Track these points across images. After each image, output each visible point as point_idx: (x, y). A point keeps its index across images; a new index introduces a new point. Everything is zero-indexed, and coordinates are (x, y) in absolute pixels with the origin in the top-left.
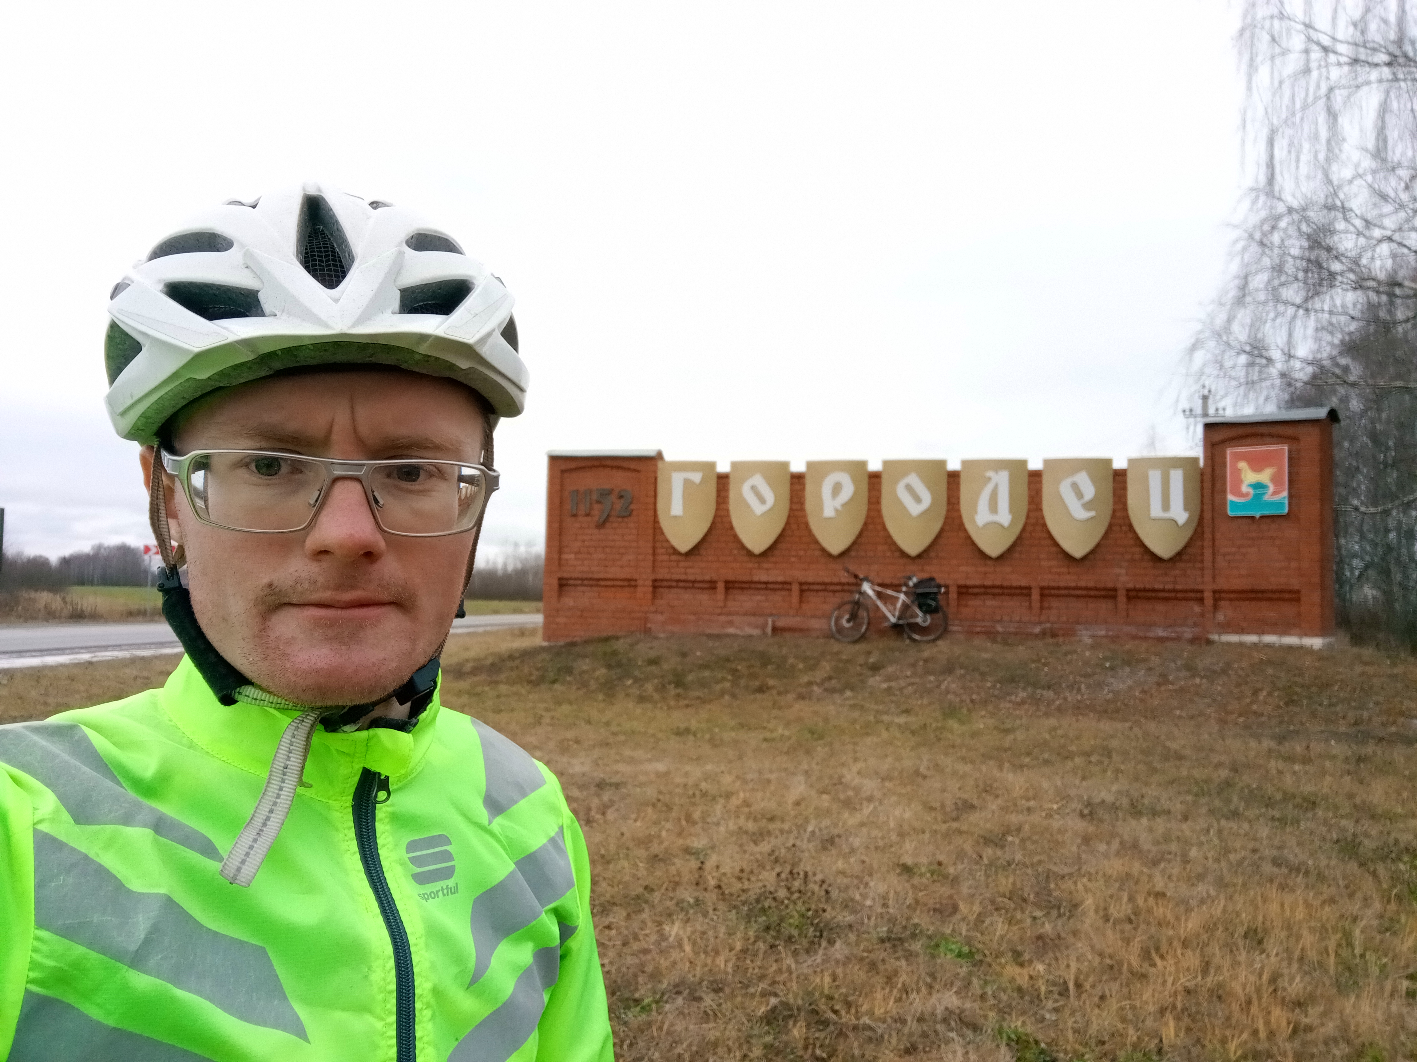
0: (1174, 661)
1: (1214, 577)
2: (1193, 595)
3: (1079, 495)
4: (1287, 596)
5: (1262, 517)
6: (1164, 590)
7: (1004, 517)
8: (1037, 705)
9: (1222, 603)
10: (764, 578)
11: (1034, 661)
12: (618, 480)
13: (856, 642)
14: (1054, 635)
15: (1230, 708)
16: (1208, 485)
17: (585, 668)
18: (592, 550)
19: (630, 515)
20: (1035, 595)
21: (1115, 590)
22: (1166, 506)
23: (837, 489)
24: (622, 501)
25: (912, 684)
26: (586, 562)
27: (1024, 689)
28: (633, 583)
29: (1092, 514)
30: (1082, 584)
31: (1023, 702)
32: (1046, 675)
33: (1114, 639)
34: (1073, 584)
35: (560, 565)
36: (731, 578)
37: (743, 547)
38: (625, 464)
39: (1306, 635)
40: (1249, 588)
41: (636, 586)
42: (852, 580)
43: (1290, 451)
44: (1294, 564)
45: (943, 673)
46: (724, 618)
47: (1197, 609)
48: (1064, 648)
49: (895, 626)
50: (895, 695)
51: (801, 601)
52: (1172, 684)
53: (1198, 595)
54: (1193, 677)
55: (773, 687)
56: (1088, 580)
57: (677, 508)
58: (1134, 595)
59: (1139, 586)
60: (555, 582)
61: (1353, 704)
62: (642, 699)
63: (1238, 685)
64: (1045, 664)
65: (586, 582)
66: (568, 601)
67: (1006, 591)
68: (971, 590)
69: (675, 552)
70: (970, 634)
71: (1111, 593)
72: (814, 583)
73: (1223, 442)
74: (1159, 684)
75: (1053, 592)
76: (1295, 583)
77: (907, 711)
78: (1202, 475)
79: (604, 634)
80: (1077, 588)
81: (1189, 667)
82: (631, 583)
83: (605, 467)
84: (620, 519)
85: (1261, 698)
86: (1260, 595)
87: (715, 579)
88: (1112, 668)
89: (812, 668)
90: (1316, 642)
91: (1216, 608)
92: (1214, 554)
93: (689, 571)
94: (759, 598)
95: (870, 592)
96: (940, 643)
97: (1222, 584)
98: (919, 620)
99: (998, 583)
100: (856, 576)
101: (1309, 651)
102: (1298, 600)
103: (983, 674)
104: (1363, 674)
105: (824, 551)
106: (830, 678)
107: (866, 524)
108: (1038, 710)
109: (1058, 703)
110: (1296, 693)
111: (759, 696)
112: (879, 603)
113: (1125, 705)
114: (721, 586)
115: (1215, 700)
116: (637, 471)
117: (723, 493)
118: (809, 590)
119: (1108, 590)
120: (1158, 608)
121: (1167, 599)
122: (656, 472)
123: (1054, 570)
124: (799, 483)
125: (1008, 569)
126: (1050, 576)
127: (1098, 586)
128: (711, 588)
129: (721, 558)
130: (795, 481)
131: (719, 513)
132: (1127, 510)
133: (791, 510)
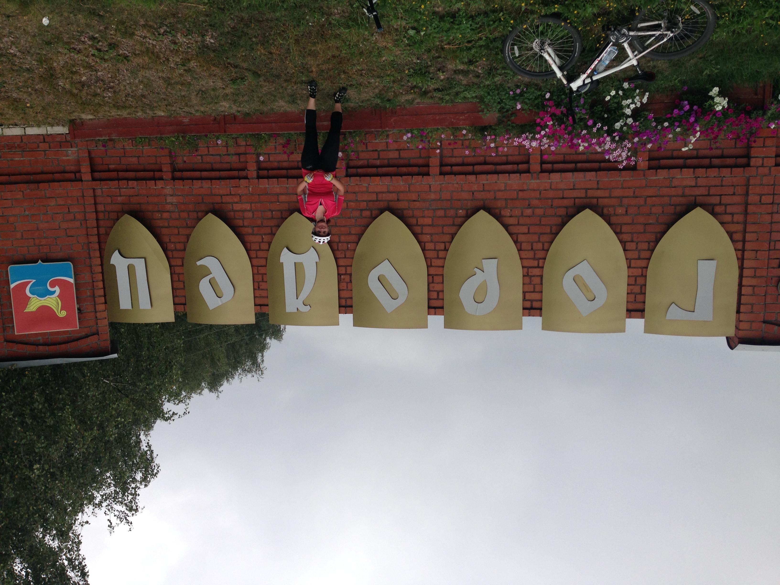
1: (82, 195)
2: (103, 175)
3: (213, 284)
5: (35, 262)
6: (129, 179)
7: (287, 259)
9: (71, 168)
10: (579, 176)
20: (252, 168)
21: (174, 179)
22: (131, 271)
23: (481, 295)
34: (216, 183)
37: (607, 218)
43: (12, 329)
56: (200, 189)
57: (707, 271)
58: (156, 173)
59: (152, 183)
69: (710, 209)
71: (178, 174)
72: (511, 172)
75: (234, 174)
80: (212, 179)
91: (78, 163)
92: (86, 220)
93: (692, 182)
107: (447, 249)
117: (637, 289)
118: (518, 163)
119: (182, 179)
120: (134, 160)
121: (127, 171)
122: (739, 321)
123: (236, 199)
124: (531, 301)
125: (283, 198)
126: (240, 192)
127: (190, 181)
128: (659, 159)
129: (642, 201)
130: (536, 304)
131: (642, 263)
132: (170, 266)
133: (542, 267)
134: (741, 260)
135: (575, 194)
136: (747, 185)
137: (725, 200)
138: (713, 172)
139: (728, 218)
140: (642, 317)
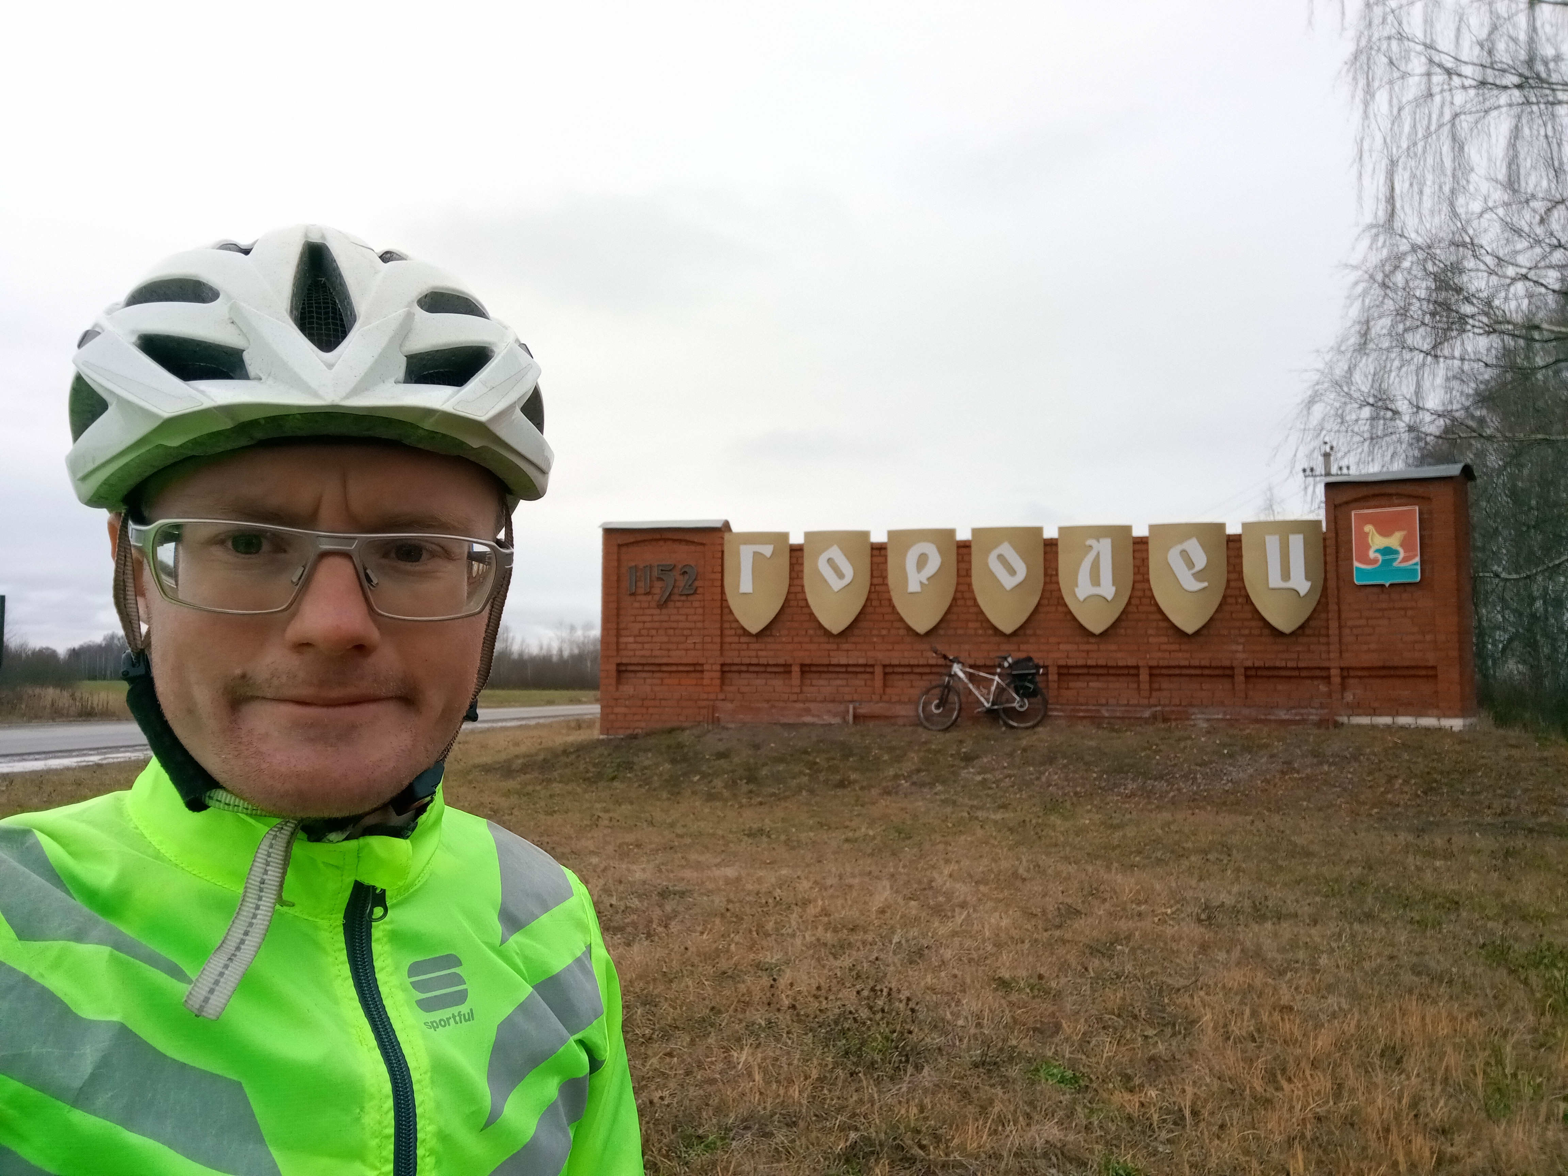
0: (1299, 747)
1: (1341, 652)
2: (1318, 673)
3: (1190, 564)
4: (1424, 673)
5: (1391, 585)
6: (1285, 668)
7: (1108, 590)
8: (1149, 797)
9: (1352, 681)
10: (844, 661)
11: (1144, 749)
12: (681, 555)
13: (946, 730)
14: (1165, 720)
15: (1362, 797)
16: (1331, 550)
17: (647, 763)
18: (654, 632)
19: (695, 593)
20: (1144, 676)
21: (1232, 668)
22: (1286, 575)
23: (922, 561)
24: (686, 577)
25: (1010, 776)
26: (646, 646)
27: (1133, 780)
28: (698, 668)
29: (1205, 584)
30: (1195, 663)
31: (1132, 795)
32: (1158, 764)
33: (1232, 723)
34: (1186, 663)
35: (618, 650)
36: (808, 661)
37: (821, 626)
38: (688, 537)
39: (1445, 716)
40: (1380, 664)
41: (702, 672)
42: (941, 661)
43: (1421, 513)
44: (1429, 637)
45: (1042, 764)
46: (799, 705)
47: (1323, 688)
48: (1178, 734)
49: (989, 711)
50: (990, 788)
51: (885, 686)
52: (1298, 772)
53: (1324, 673)
54: (1321, 763)
55: (855, 781)
56: (1202, 657)
57: (746, 584)
58: (1253, 674)
59: (1258, 664)
60: (613, 668)
61: (1499, 791)
62: (711, 797)
63: (1370, 773)
64: (1156, 752)
65: (646, 668)
66: (628, 689)
67: (1111, 671)
68: (1072, 671)
69: (746, 633)
70: (1073, 719)
71: (1228, 672)
72: (900, 666)
73: (1347, 503)
74: (1283, 773)
75: (1164, 671)
76: (1431, 658)
77: (1004, 807)
78: (1325, 539)
79: (669, 725)
80: (1189, 667)
81: (1315, 754)
82: (697, 668)
83: (665, 540)
84: (684, 598)
85: (1397, 786)
86: (1392, 672)
87: (790, 662)
88: (1231, 755)
89: (898, 759)
90: (1456, 724)
91: (1344, 687)
92: (1340, 627)
93: (760, 653)
94: (838, 682)
95: (961, 675)
96: (1040, 729)
97: (1349, 660)
98: (1016, 705)
99: (1102, 662)
100: (945, 657)
101: (1448, 733)
102: (1435, 677)
103: (1086, 764)
104: (1508, 758)
105: (909, 629)
106: (919, 771)
107: (955, 599)
108: (1150, 803)
109: (1172, 794)
110: (1436, 781)
111: (840, 792)
112: (971, 686)
113: (1247, 795)
114: (796, 669)
115: (1345, 790)
116: (703, 544)
117: (797, 568)
118: (893, 673)
119: (1224, 668)
120: (1280, 687)
121: (1290, 677)
122: (722, 545)
123: (1164, 647)
124: (880, 555)
125: (1113, 647)
126: (1159, 654)
127: (1213, 664)
128: (785, 672)
129: (796, 639)
130: (876, 552)
131: (793, 589)
132: (1242, 580)
133: (871, 585)
134: (723, 592)
135: (845, 646)
136: (722, 650)
137: (736, 639)
138: (746, 661)
139: (734, 625)
140: (791, 546)
